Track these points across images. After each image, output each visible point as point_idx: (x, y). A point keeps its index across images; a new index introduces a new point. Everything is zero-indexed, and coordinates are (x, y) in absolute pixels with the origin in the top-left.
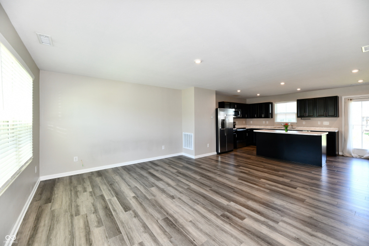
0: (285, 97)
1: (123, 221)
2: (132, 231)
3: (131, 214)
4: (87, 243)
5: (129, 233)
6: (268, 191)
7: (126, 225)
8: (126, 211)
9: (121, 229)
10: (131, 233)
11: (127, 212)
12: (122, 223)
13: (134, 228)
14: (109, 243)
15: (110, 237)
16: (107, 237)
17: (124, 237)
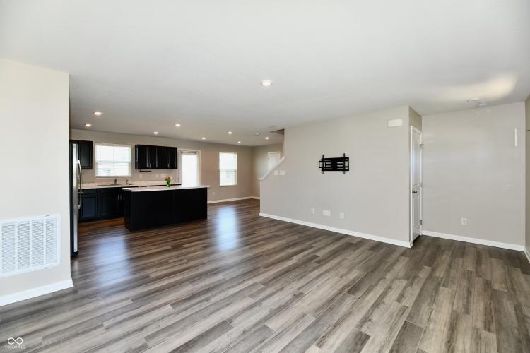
0: (115, 138)
1: (389, 328)
2: (393, 313)
3: (368, 328)
4: (454, 347)
5: (397, 315)
6: (262, 242)
7: (391, 324)
8: (368, 337)
9: (400, 325)
10: (395, 313)
11: (369, 334)
12: (392, 329)
13: (387, 314)
14: (427, 325)
15: (422, 329)
16: (425, 332)
17: (406, 316)
